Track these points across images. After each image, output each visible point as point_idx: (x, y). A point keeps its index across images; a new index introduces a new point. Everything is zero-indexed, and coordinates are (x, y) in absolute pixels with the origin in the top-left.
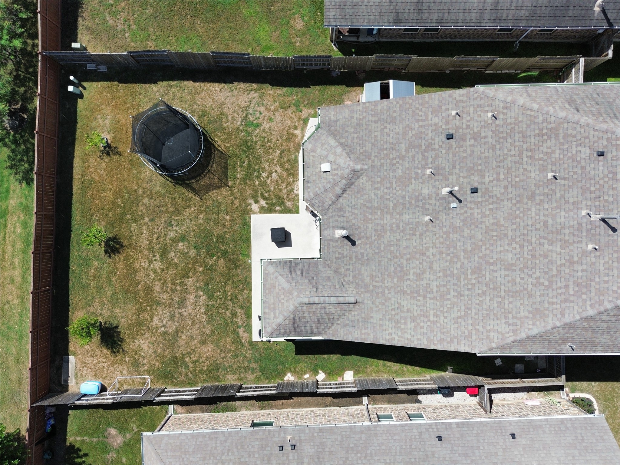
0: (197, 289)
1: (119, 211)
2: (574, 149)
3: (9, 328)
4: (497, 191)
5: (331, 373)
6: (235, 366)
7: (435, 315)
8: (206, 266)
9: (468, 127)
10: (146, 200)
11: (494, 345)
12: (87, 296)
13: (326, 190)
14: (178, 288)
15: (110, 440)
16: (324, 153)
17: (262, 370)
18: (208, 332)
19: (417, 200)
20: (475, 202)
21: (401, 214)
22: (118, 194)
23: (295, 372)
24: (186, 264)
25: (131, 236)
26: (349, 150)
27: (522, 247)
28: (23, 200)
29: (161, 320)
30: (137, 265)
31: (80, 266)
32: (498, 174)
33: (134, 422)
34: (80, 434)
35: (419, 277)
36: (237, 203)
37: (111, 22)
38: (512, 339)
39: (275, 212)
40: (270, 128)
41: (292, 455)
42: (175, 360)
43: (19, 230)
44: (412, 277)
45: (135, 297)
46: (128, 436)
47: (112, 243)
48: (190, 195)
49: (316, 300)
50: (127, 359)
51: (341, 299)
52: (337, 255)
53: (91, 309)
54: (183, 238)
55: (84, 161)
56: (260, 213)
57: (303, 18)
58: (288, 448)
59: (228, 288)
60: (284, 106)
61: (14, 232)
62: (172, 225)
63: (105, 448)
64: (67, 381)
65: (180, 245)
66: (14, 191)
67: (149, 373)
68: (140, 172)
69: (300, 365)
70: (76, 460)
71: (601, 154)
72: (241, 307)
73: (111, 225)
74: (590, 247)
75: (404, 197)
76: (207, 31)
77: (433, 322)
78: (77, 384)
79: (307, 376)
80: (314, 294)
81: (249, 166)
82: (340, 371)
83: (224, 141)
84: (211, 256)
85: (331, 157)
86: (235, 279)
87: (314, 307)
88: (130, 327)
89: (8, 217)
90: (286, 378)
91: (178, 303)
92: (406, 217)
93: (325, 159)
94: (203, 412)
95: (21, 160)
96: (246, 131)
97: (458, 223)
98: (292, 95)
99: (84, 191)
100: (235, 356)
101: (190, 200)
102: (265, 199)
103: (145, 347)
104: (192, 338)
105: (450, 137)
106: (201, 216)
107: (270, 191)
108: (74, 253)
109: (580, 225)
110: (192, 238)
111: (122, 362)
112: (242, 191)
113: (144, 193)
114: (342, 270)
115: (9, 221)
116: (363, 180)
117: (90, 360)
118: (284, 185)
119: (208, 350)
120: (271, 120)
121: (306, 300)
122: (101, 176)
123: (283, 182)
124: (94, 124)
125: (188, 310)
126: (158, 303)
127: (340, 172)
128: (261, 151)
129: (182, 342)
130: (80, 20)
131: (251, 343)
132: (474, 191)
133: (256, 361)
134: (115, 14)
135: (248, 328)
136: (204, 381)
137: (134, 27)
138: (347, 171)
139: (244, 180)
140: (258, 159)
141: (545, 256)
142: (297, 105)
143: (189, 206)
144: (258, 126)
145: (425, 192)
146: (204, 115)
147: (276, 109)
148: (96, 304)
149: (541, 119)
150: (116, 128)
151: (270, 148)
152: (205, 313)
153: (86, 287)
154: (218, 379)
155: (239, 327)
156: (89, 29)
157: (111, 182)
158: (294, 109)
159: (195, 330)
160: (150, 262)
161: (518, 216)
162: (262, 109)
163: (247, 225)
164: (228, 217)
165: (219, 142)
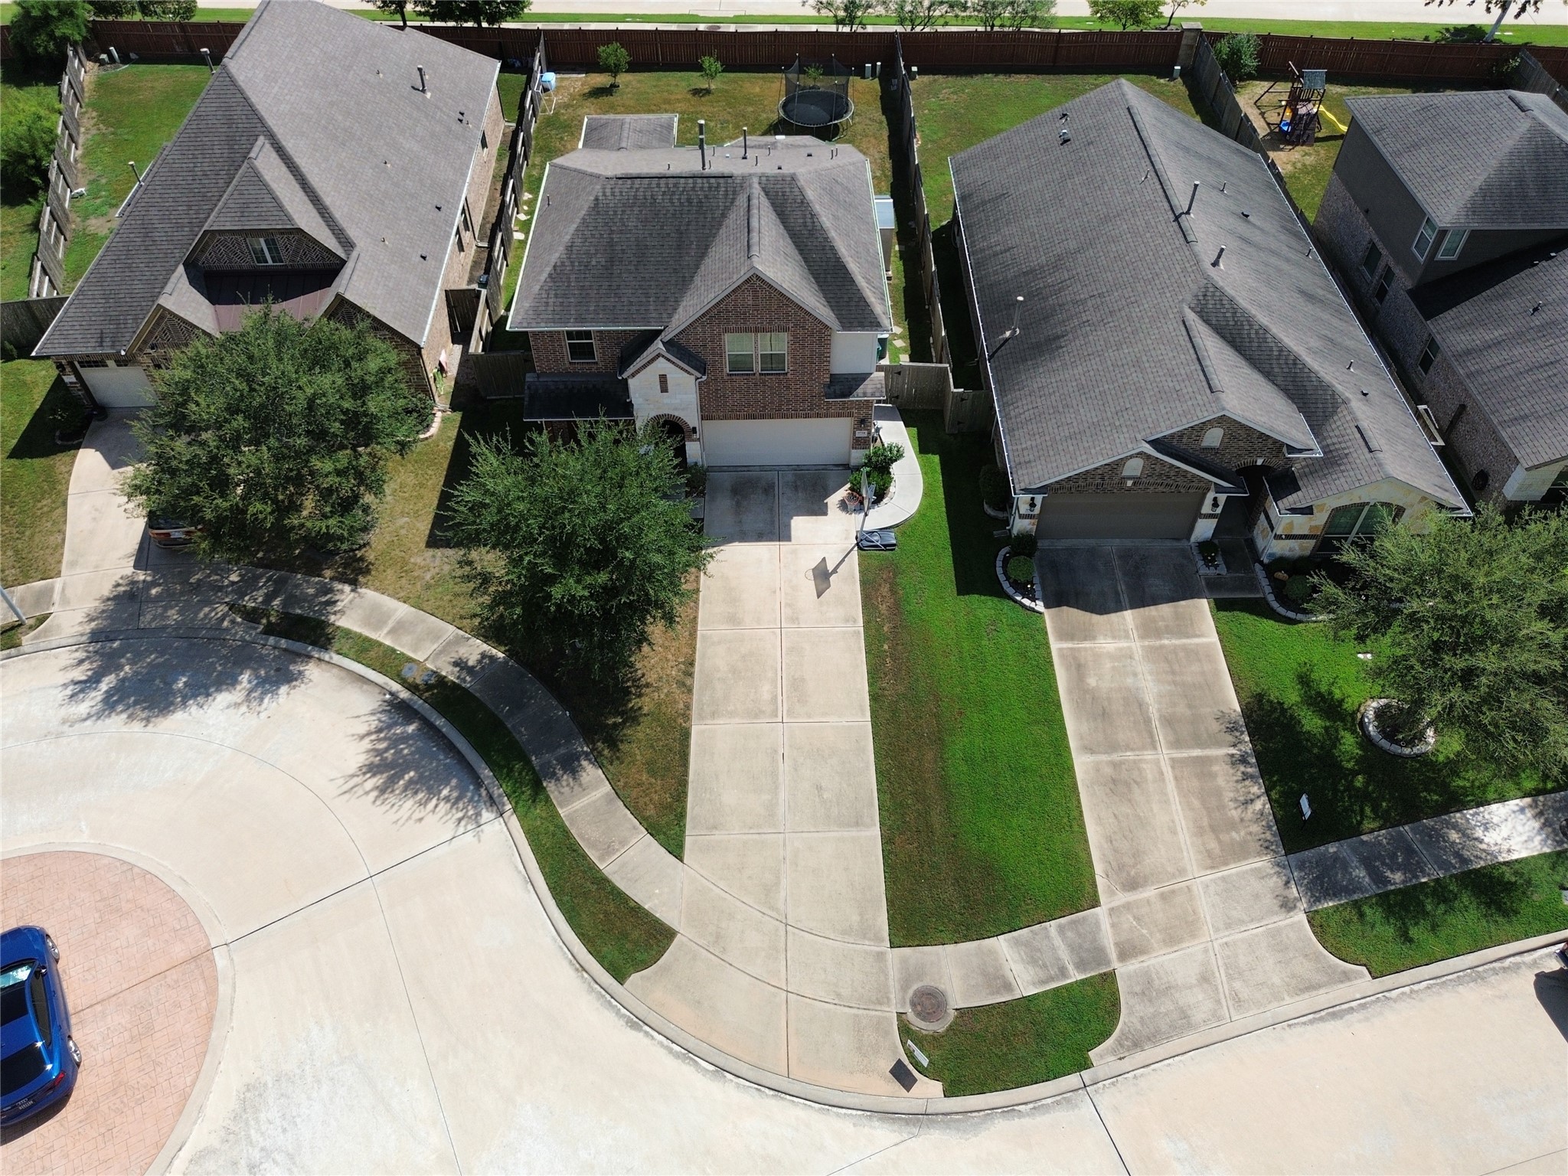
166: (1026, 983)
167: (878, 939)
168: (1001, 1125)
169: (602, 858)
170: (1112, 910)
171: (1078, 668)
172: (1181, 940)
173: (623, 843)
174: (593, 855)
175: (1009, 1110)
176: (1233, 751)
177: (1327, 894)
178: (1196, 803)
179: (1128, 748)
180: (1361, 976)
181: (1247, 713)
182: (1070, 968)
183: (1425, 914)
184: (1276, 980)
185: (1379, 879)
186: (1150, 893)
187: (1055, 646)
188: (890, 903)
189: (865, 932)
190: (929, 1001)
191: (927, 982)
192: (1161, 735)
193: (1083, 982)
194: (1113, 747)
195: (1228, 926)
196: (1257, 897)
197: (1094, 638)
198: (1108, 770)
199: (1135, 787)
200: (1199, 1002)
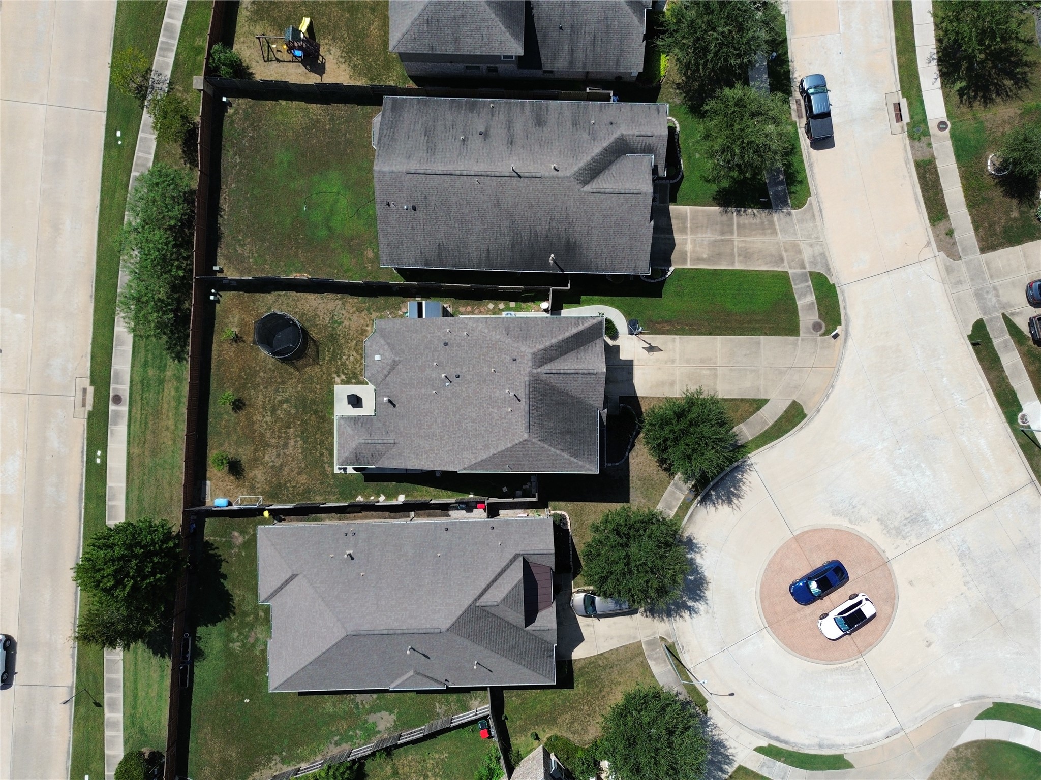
0: (296, 436)
1: (242, 381)
2: (503, 356)
3: (165, 461)
4: (468, 377)
5: (389, 497)
6: (322, 490)
7: (438, 450)
8: (303, 420)
9: (455, 339)
10: (262, 374)
11: (466, 466)
12: (220, 440)
13: (378, 372)
14: (283, 435)
15: (234, 540)
16: (377, 348)
17: (341, 493)
18: (303, 466)
19: (429, 381)
20: (458, 383)
21: (421, 389)
22: (242, 369)
23: (363, 495)
24: (289, 419)
25: (251, 399)
26: (392, 348)
27: (480, 409)
28: (176, 372)
29: (270, 457)
30: (254, 419)
31: (215, 418)
32: (469, 367)
33: (251, 528)
34: (213, 536)
35: (430, 427)
36: (325, 377)
37: (240, 251)
38: (474, 462)
39: (352, 383)
40: (349, 326)
41: (352, 538)
42: (279, 485)
43: (173, 393)
44: (426, 427)
45: (253, 441)
46: (247, 537)
47: (237, 403)
48: (292, 370)
49: (369, 441)
50: (247, 484)
51: (385, 441)
52: (385, 413)
53: (223, 448)
54: (287, 401)
55: (219, 346)
56: (341, 384)
57: (373, 251)
58: (350, 534)
59: (318, 436)
60: (360, 311)
61: (169, 395)
62: (279, 392)
63: (230, 545)
64: (204, 498)
65: (285, 406)
66: (170, 366)
67: (261, 494)
68: (258, 355)
69: (368, 490)
70: (210, 552)
71: (514, 360)
72: (327, 449)
73: (237, 390)
74: (509, 410)
75: (422, 378)
76: (306, 257)
77: (436, 454)
78: (212, 500)
79: (372, 498)
80: (368, 438)
81: (334, 351)
82: (395, 496)
83: (317, 333)
84: (306, 414)
85: (381, 351)
86: (323, 430)
87: (368, 446)
88: (249, 461)
89: (165, 384)
90: (357, 499)
91: (283, 446)
92: (423, 391)
93: (377, 353)
94: (298, 521)
95: (176, 344)
96: (333, 327)
97: (450, 395)
98: (365, 303)
99: (219, 367)
100: (322, 483)
101: (292, 374)
102: (345, 374)
103: (259, 476)
104: (292, 470)
105: (446, 344)
106: (300, 386)
107: (348, 369)
108: (211, 410)
109: (505, 397)
110: (293, 401)
111: (243, 486)
112: (329, 369)
113: (260, 369)
114: (388, 423)
115: (166, 386)
116: (400, 366)
117: (220, 484)
118: (358, 365)
119: (303, 479)
120: (350, 319)
121: (363, 441)
122: (231, 357)
123: (357, 362)
124: (227, 321)
125: (290, 450)
126: (269, 445)
127: (386, 361)
128: (343, 341)
129: (285, 473)
130: (219, 250)
131: (333, 474)
132: (458, 377)
133: (337, 487)
134: (243, 246)
135: (332, 466)
136: (300, 500)
137: (256, 255)
138: (390, 361)
139: (330, 361)
140: (340, 347)
141: (490, 415)
142: (368, 310)
143: (292, 379)
144: (341, 323)
145: (433, 376)
146: (303, 316)
147: (354, 313)
148: (226, 445)
149: (488, 338)
150: (242, 324)
151: (349, 339)
152: (302, 453)
153: (219, 433)
154: (310, 499)
155: (325, 463)
156: (224, 256)
157: (237, 361)
158: (366, 312)
159: (294, 465)
160: (264, 416)
161: (478, 392)
162: (344, 312)
163: (331, 392)
164: (318, 387)
165: (313, 334)
166: (811, 298)
167: (797, 340)
168: (848, 311)
169: (768, 424)
170: (790, 268)
171: (699, 260)
172: (800, 250)
173: (762, 418)
174: (766, 427)
175: (845, 308)
176: (735, 214)
177: (786, 201)
178: (754, 232)
179: (733, 249)
180: (810, 200)
181: (720, 205)
182: (807, 284)
183: (794, 173)
184: (812, 225)
185: (781, 183)
186: (784, 255)
187: (688, 266)
188: (787, 335)
189: (795, 344)
190: (816, 327)
191: (811, 327)
192: (728, 237)
193: (812, 281)
194: (732, 255)
195: (796, 234)
196: (787, 223)
197: (686, 251)
198: (741, 258)
199: (748, 251)
200: (818, 250)
